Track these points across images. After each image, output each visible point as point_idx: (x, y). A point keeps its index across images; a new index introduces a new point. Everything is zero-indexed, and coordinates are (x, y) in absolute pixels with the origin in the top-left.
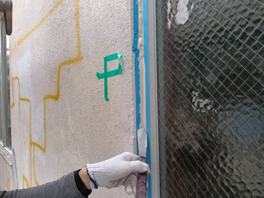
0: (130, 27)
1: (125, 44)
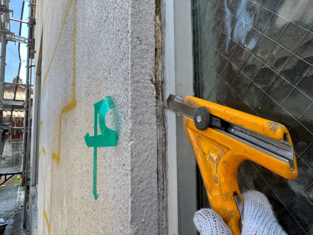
0: (129, 34)
1: (121, 75)
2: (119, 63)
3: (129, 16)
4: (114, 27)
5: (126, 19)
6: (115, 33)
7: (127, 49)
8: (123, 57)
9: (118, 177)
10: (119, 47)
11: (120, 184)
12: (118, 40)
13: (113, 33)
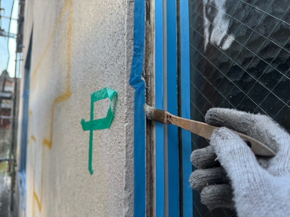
0: (125, 36)
1: (117, 69)
2: (115, 60)
3: (126, 22)
4: (111, 29)
5: (122, 23)
6: (111, 34)
7: (123, 48)
8: (119, 55)
9: (114, 153)
10: (116, 46)
11: (116, 158)
12: (115, 41)
13: (109, 35)
